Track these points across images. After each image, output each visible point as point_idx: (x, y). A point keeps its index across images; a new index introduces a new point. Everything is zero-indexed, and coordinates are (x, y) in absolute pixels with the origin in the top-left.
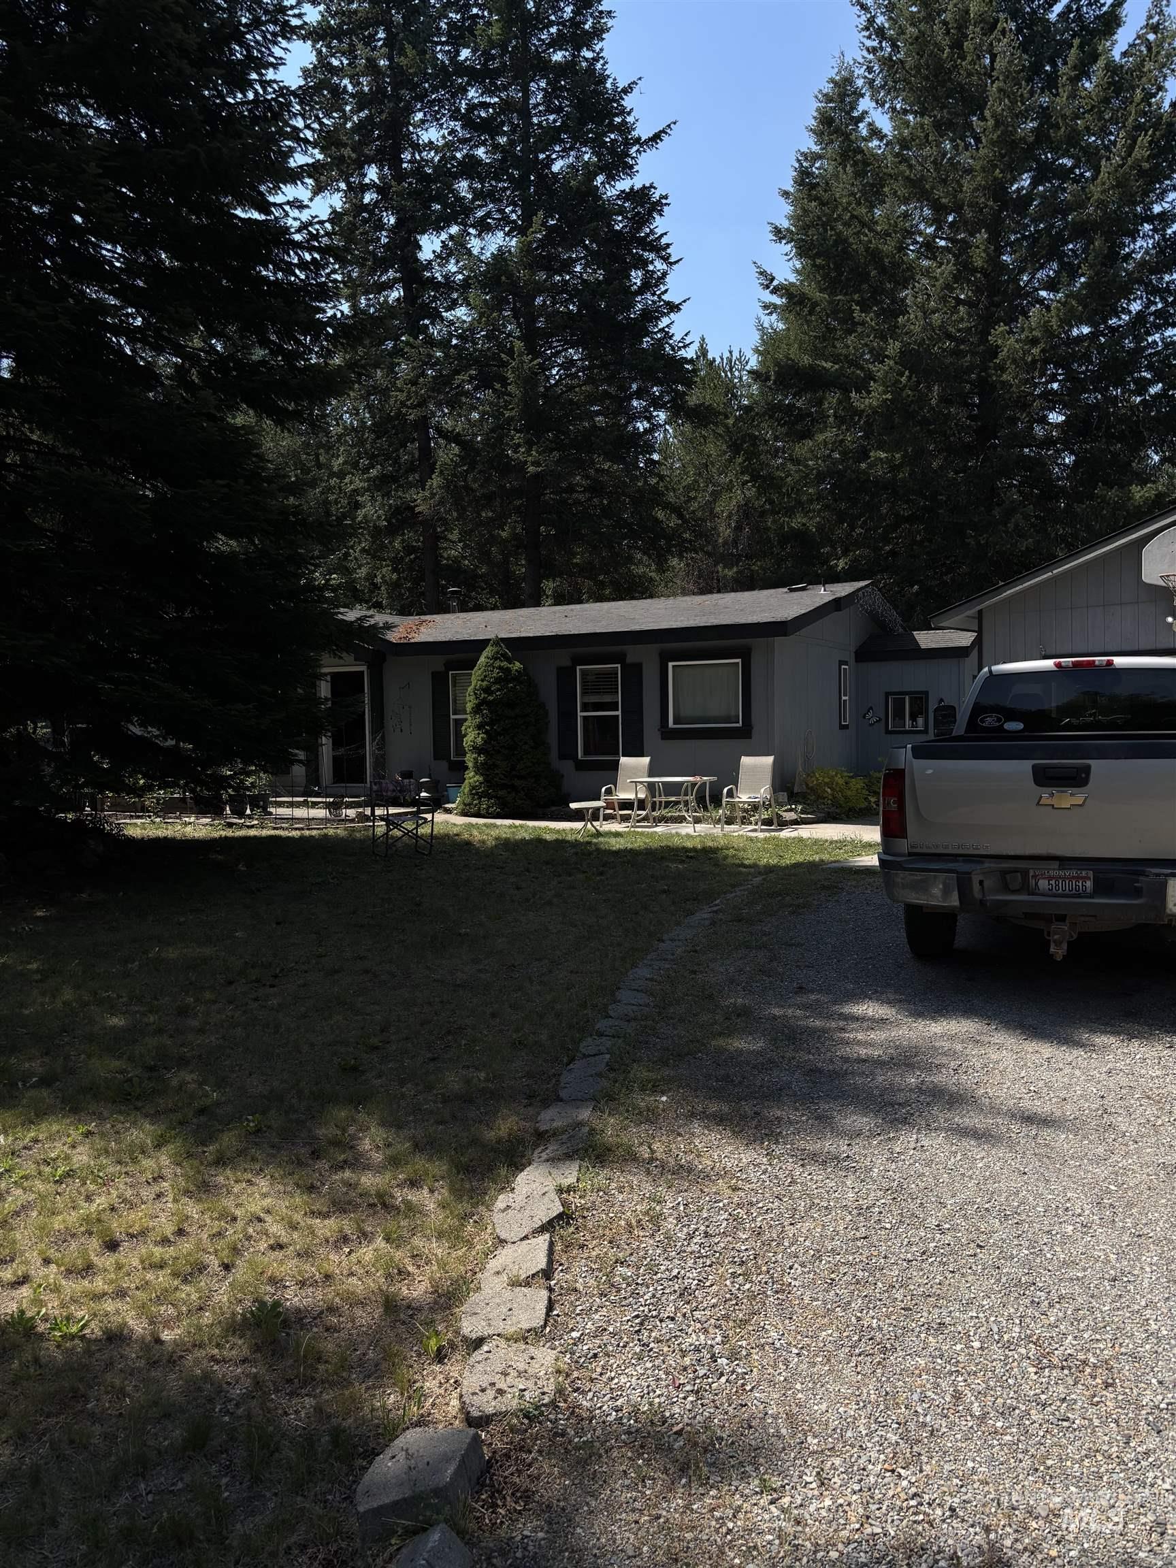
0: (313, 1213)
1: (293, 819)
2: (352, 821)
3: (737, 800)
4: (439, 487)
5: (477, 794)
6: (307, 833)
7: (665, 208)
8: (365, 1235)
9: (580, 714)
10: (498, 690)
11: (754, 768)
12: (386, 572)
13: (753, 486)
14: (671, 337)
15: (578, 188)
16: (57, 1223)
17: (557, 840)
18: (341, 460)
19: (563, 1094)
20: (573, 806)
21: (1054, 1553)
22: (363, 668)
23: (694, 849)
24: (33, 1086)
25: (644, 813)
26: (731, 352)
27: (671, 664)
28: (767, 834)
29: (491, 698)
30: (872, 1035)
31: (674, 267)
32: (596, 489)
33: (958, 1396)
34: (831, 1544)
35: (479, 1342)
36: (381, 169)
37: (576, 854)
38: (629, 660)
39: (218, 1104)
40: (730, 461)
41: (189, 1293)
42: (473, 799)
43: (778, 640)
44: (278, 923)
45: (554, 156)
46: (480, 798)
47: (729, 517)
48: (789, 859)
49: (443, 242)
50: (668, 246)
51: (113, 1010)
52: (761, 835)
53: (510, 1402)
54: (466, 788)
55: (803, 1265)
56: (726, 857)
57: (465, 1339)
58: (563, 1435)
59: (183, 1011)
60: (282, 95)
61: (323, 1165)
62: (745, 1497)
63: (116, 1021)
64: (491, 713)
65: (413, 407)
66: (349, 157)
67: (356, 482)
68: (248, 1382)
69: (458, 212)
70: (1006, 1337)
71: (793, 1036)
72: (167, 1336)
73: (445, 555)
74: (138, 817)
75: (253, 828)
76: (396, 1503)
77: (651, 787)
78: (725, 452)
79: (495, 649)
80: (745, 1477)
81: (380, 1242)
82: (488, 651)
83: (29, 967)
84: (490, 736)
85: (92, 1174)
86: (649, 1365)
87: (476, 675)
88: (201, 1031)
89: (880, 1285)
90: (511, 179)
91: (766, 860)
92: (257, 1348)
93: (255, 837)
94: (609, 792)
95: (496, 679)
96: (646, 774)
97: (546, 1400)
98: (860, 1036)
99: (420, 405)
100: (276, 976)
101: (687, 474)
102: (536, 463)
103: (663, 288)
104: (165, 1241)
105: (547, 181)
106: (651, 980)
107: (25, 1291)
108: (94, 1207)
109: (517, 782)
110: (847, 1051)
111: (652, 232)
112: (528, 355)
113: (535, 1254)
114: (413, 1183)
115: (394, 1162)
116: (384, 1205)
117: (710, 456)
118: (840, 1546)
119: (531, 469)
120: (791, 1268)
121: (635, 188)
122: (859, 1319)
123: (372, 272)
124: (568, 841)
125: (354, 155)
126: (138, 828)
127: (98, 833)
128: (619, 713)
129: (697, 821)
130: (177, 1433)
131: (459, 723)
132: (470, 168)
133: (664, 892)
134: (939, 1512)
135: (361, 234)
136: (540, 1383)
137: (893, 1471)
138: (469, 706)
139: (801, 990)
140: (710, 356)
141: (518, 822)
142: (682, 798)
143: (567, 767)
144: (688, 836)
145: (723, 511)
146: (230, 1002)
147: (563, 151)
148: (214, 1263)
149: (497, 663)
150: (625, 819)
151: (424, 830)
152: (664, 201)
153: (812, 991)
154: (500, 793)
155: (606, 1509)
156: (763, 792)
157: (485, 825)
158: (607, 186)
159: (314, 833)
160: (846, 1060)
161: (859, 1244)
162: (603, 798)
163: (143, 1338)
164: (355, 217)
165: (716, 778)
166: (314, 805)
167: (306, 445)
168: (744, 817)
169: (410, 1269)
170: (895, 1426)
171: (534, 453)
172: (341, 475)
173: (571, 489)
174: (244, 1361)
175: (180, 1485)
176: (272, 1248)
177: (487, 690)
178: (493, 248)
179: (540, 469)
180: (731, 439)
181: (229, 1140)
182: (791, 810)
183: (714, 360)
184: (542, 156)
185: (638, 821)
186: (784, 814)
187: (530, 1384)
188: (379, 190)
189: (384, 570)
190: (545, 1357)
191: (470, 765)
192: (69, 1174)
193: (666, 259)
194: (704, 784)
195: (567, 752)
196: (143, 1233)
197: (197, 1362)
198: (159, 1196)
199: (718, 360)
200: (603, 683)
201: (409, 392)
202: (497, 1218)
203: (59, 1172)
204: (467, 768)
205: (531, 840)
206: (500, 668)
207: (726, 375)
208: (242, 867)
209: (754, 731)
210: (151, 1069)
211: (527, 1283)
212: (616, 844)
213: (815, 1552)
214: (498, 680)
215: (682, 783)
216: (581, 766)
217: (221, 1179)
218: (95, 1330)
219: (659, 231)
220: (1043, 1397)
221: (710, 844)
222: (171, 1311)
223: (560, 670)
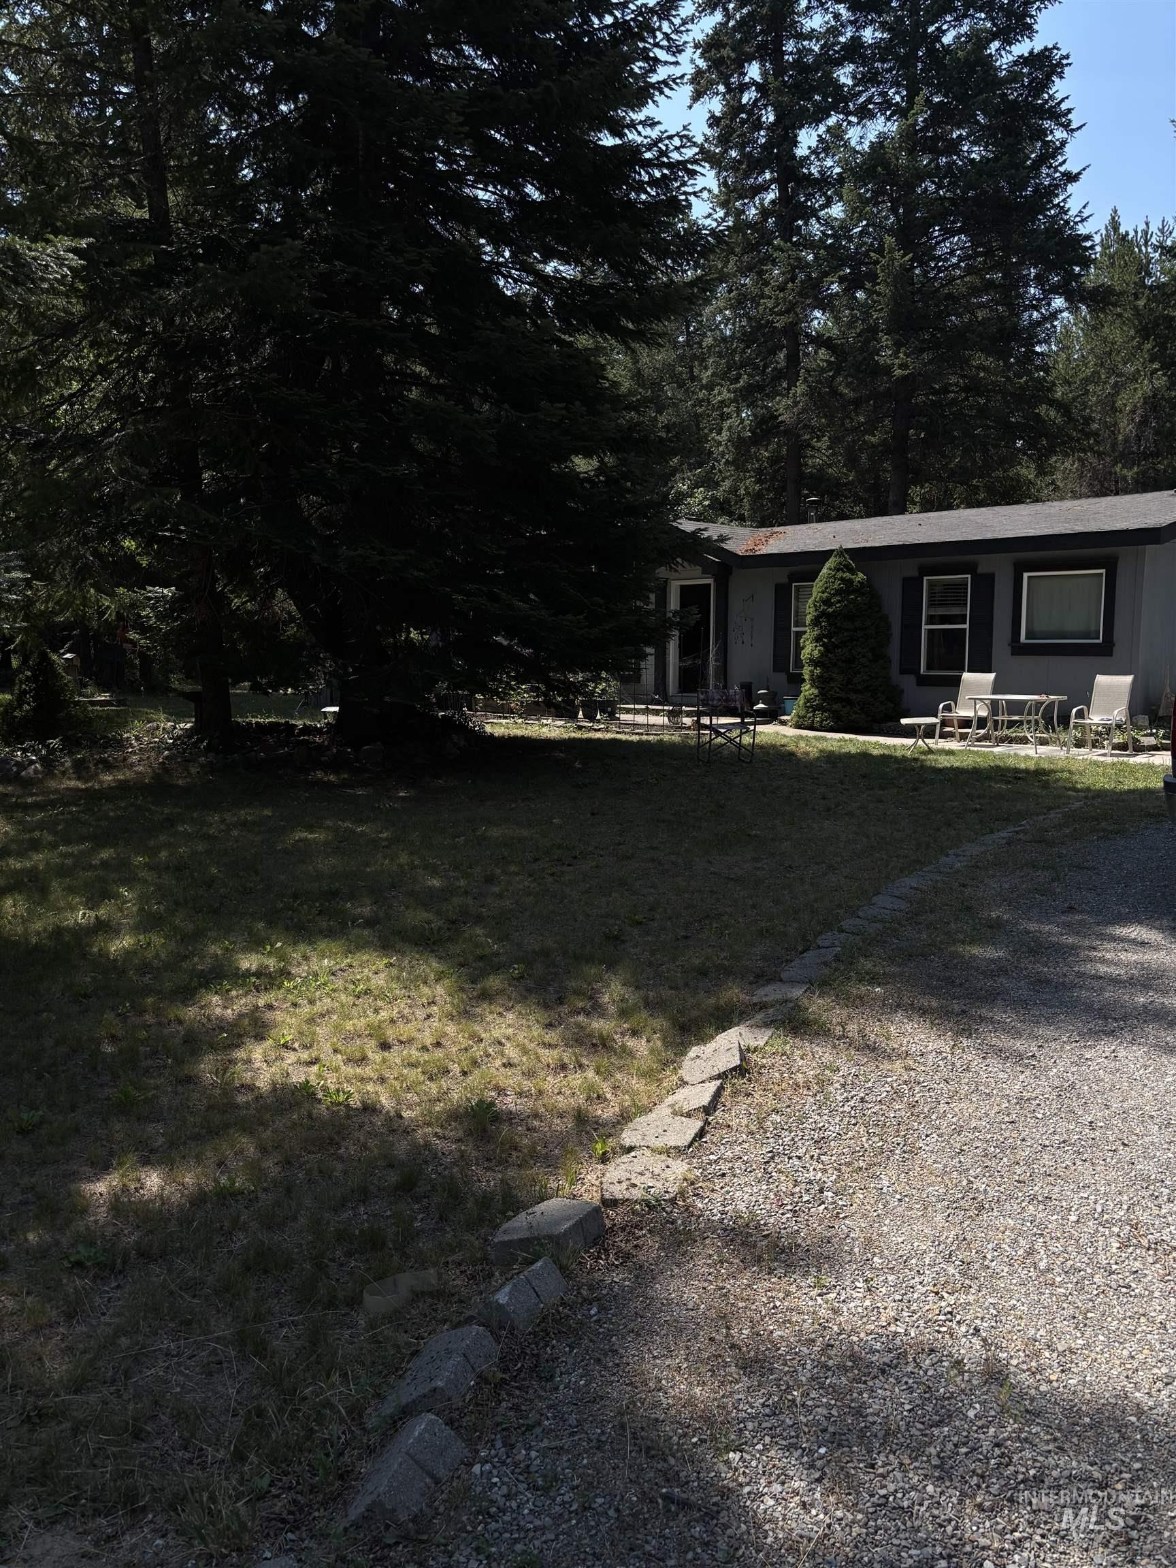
0: (544, 1044)
1: (635, 725)
2: (689, 728)
3: (1088, 721)
4: (803, 395)
5: (811, 706)
6: (645, 737)
7: (1067, 69)
8: (581, 1066)
9: (925, 627)
10: (839, 602)
11: (1110, 687)
12: (749, 484)
13: (1164, 375)
14: (1066, 213)
15: (967, 59)
16: (349, 1025)
17: (883, 756)
18: (709, 373)
19: (784, 975)
20: (904, 721)
21: (1053, 1377)
22: (710, 581)
23: (1027, 771)
24: (359, 926)
25: (982, 732)
26: (1147, 224)
27: (1026, 575)
28: (1115, 759)
29: (830, 610)
30: (1123, 956)
31: (1076, 134)
32: (974, 387)
33: (1031, 1252)
34: (854, 1331)
35: (631, 1149)
36: (763, 65)
37: (898, 769)
38: (980, 570)
39: (497, 954)
40: (1139, 346)
41: (433, 1088)
42: (808, 712)
43: (1150, 549)
44: (593, 814)
45: (945, 27)
46: (814, 711)
47: (1133, 412)
48: (1128, 784)
49: (819, 136)
50: (1069, 111)
51: (434, 871)
52: (1109, 760)
53: (637, 1194)
54: (801, 700)
55: (940, 1135)
56: (1057, 780)
57: (622, 1147)
58: (672, 1223)
59: (490, 880)
60: (641, 14)
61: (565, 1009)
62: (799, 1287)
63: (436, 883)
64: (830, 625)
65: (781, 314)
66: (729, 57)
67: (723, 393)
68: (457, 1155)
69: (839, 99)
70: (1106, 1217)
71: (1038, 948)
72: (406, 1114)
73: (810, 463)
74: (506, 718)
75: (599, 731)
76: (521, 1240)
77: (994, 703)
78: (1133, 338)
79: (838, 560)
80: (806, 1274)
81: (591, 1074)
82: (831, 563)
83: (381, 835)
84: (828, 649)
85: (381, 996)
86: (764, 1187)
87: (818, 585)
88: (500, 896)
89: (1005, 1160)
90: (897, 58)
91: (1103, 783)
92: (469, 1133)
93: (599, 739)
94: (948, 709)
95: (837, 590)
96: (990, 691)
97: (667, 1197)
98: (1109, 956)
99: (788, 311)
100: (575, 858)
101: (1086, 365)
102: (903, 366)
103: (1060, 159)
104: (425, 1049)
105: (937, 56)
106: (916, 889)
107: (315, 1068)
108: (379, 1017)
109: (853, 697)
110: (1090, 969)
111: (1051, 97)
112: (899, 250)
113: (704, 1095)
114: (635, 1033)
115: (624, 1014)
116: (604, 1046)
117: (1114, 343)
118: (862, 1335)
119: (898, 372)
120: (927, 1136)
121: (1036, 51)
122: (970, 1182)
123: (747, 175)
124: (896, 758)
125: (733, 55)
126: (499, 727)
127: (463, 729)
128: (967, 626)
129: (1043, 742)
130: (393, 1178)
131: (799, 635)
132: (854, 51)
133: (976, 810)
134: (964, 1329)
135: (739, 136)
136: (667, 1184)
137: (937, 1293)
138: (808, 619)
139: (1071, 909)
140: (1122, 230)
141: (847, 736)
142: (1024, 718)
143: (908, 682)
144: (1027, 758)
145: (1125, 405)
146: (530, 875)
147: (955, 20)
148: (455, 1069)
149: (840, 574)
150: (963, 737)
151: (747, 739)
152: (1065, 62)
153: (1081, 912)
154: (835, 707)
155: (685, 1276)
156: (1119, 713)
157: (815, 738)
158: (1003, 53)
159: (651, 738)
160: (1081, 975)
161: (1004, 1126)
162: (940, 714)
163: (388, 1112)
164: (731, 121)
165: (1065, 698)
166: (656, 713)
167: (681, 358)
168: (1097, 741)
169: (609, 1096)
170: (958, 1263)
171: (901, 355)
172: (710, 387)
173: (946, 390)
174: (459, 1140)
175: (389, 1213)
176: (504, 1065)
177: (827, 602)
178: (872, 137)
179: (906, 372)
180: (1140, 323)
181: (494, 982)
182: (1151, 735)
183: (1127, 234)
184: (931, 29)
185: (979, 740)
186: (1141, 739)
187: (659, 1185)
188: (760, 87)
189: (748, 482)
190: (679, 1168)
191: (807, 677)
192: (367, 992)
193: (1066, 126)
194: (1053, 703)
195: (909, 666)
196: (410, 1041)
197: (425, 1136)
198: (429, 1016)
199: (1132, 234)
200: (953, 594)
201: (777, 299)
202: (687, 1063)
203: (359, 989)
204: (804, 680)
205: (857, 754)
206: (842, 579)
207: (1140, 250)
208: (578, 765)
209: (1115, 649)
210: (454, 922)
211: (689, 1115)
212: (944, 762)
213: (839, 1334)
214: (839, 592)
215: (1026, 702)
216: (923, 681)
217: (479, 1010)
218: (355, 1102)
219: (1059, 96)
220: (1114, 1267)
221: (1046, 766)
222: (416, 1098)
223: (906, 580)
